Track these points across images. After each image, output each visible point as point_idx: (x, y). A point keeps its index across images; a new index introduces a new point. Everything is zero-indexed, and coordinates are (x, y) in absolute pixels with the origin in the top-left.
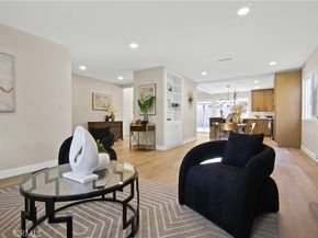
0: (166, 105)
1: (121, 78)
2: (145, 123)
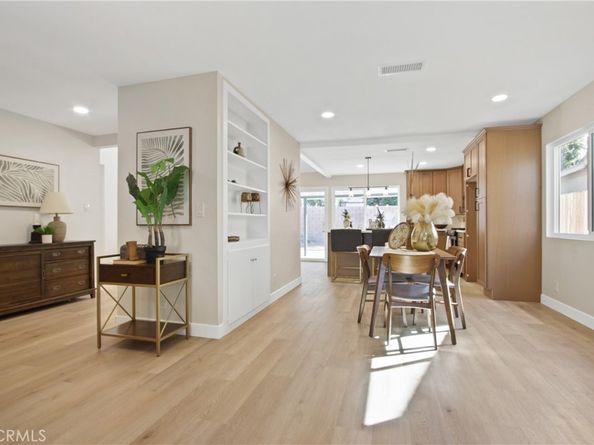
0: (225, 195)
1: (81, 110)
2: (151, 253)
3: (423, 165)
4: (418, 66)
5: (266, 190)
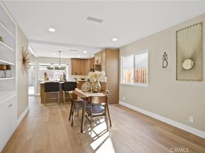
5: (15, 63)
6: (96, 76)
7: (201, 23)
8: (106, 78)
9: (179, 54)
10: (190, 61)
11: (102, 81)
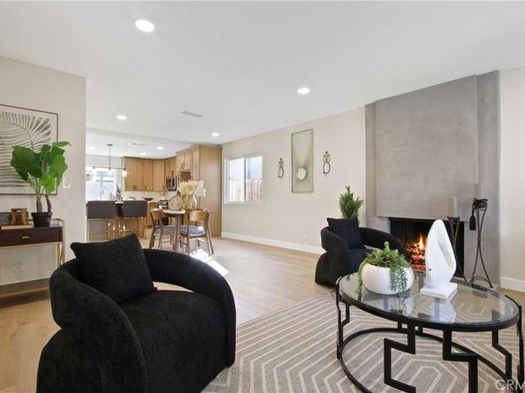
3: (143, 155)
4: (199, 116)
6: (190, 188)
7: (312, 130)
8: (205, 191)
9: (294, 162)
10: (303, 170)
11: (199, 195)
